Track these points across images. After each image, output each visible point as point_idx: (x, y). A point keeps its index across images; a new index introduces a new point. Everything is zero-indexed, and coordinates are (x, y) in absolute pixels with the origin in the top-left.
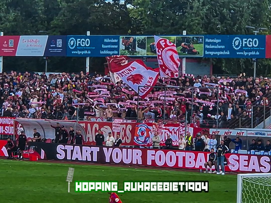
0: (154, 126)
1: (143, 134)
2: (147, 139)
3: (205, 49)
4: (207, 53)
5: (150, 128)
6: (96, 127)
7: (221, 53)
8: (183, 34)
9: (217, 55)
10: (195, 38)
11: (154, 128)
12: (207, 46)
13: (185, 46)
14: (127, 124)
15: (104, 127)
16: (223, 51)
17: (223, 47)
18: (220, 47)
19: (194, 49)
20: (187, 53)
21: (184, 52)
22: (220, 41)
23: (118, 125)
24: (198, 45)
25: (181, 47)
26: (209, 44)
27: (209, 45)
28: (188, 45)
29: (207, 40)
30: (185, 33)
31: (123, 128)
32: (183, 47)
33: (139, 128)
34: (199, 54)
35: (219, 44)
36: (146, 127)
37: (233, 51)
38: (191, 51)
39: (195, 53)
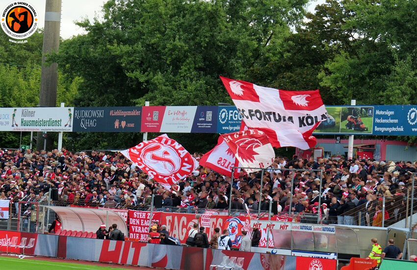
0: (247, 220)
1: (233, 231)
2: (238, 239)
3: (375, 124)
4: (377, 129)
5: (243, 223)
6: (183, 222)
7: (394, 129)
8: (352, 105)
9: (388, 131)
10: (363, 109)
11: (246, 224)
12: (378, 121)
13: (352, 120)
14: (217, 217)
15: (193, 221)
16: (395, 127)
17: (396, 121)
18: (392, 121)
19: (362, 124)
20: (353, 129)
21: (350, 128)
22: (392, 113)
23: (207, 219)
24: (367, 118)
25: (346, 122)
26: (379, 117)
27: (380, 119)
28: (355, 118)
29: (378, 112)
30: (353, 102)
31: (213, 223)
32: (350, 122)
33: (230, 224)
34: (367, 130)
35: (392, 117)
36: (239, 222)
37: (408, 127)
38: (359, 127)
39: (363, 130)
